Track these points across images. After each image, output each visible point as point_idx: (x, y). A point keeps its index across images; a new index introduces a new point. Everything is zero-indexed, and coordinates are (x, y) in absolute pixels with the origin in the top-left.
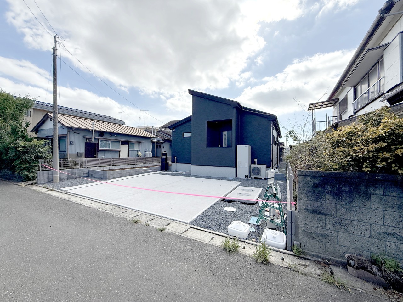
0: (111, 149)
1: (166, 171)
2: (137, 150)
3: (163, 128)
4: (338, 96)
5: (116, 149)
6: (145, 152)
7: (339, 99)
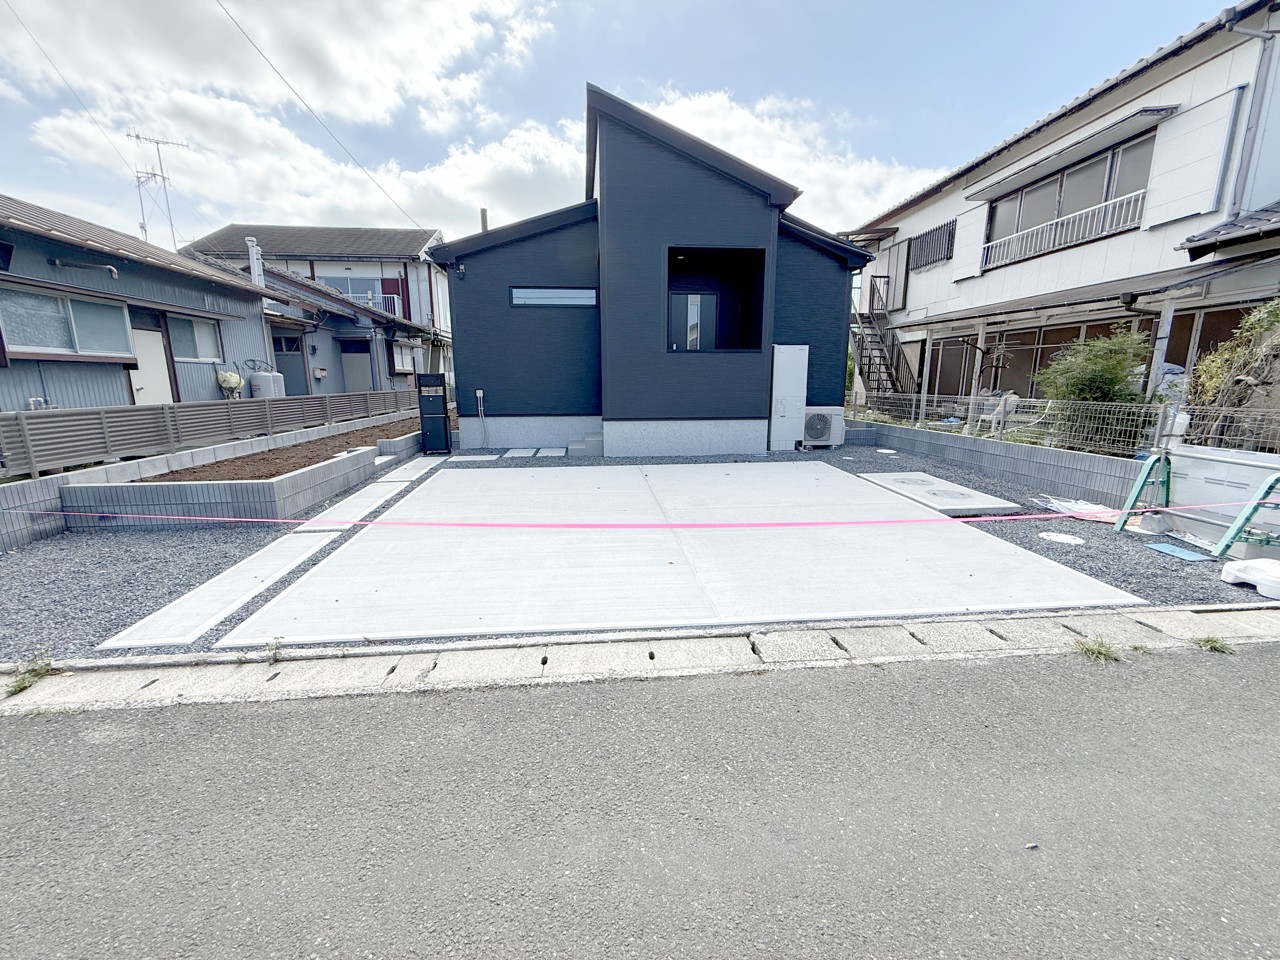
0: (85, 351)
1: (448, 454)
2: (211, 360)
4: (895, 223)
5: (110, 350)
6: (249, 372)
7: (898, 229)
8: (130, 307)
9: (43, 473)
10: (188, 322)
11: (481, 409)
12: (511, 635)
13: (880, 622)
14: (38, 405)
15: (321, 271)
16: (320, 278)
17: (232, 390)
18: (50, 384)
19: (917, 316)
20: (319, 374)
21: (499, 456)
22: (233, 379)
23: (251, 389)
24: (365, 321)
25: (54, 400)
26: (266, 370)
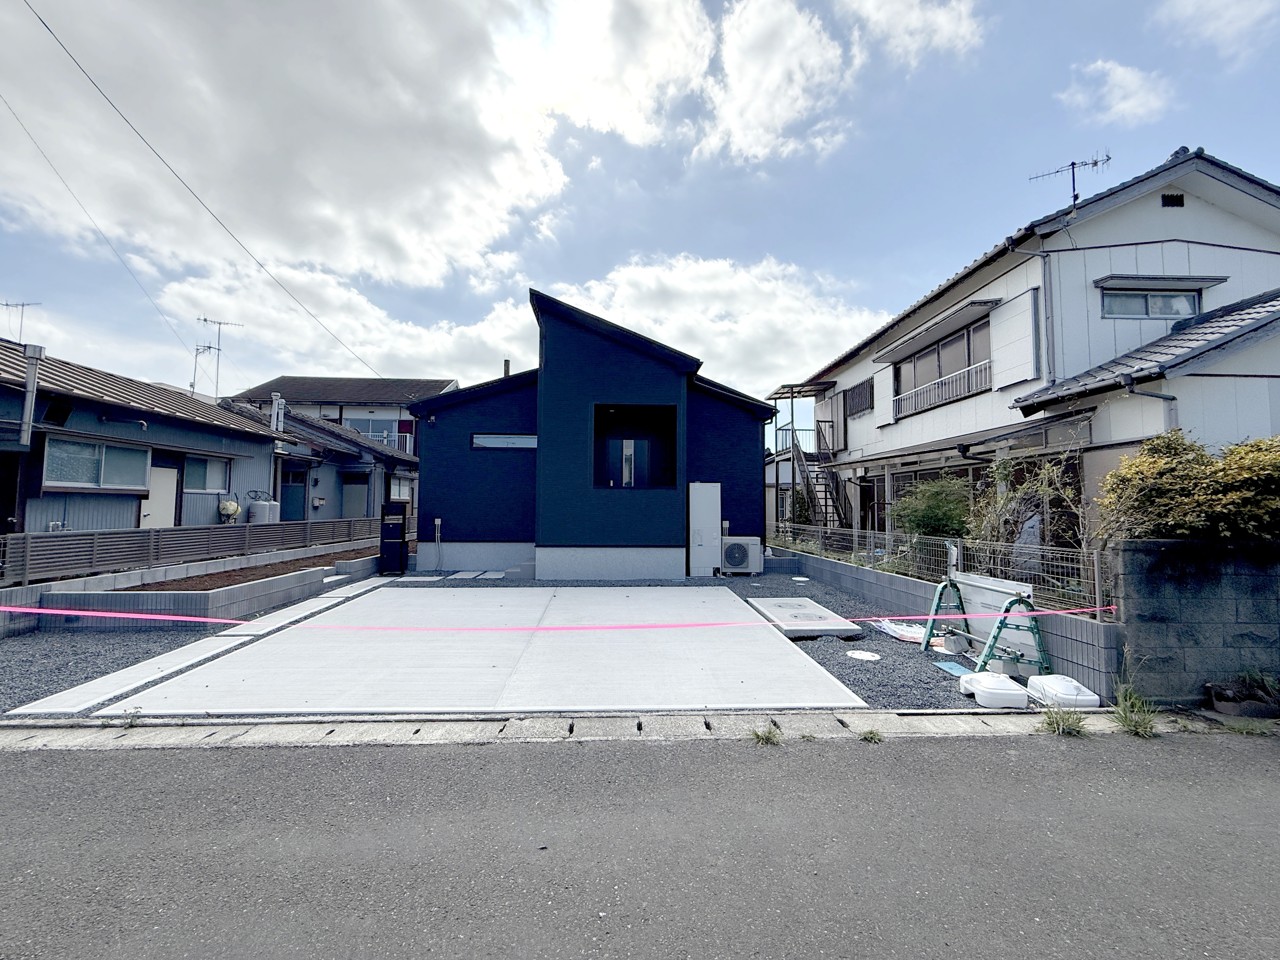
0: (107, 485)
1: (401, 575)
2: (216, 491)
3: (250, 401)
4: (834, 377)
5: (127, 484)
6: (249, 501)
7: (835, 383)
8: (155, 451)
9: (31, 582)
10: (202, 461)
11: (438, 535)
12: (321, 714)
13: (623, 714)
14: (56, 528)
15: (348, 414)
16: (347, 419)
17: (228, 516)
18: (71, 512)
19: (856, 456)
20: (317, 503)
21: (446, 577)
22: (231, 507)
23: (249, 515)
24: (368, 458)
25: (71, 523)
26: (266, 500)
